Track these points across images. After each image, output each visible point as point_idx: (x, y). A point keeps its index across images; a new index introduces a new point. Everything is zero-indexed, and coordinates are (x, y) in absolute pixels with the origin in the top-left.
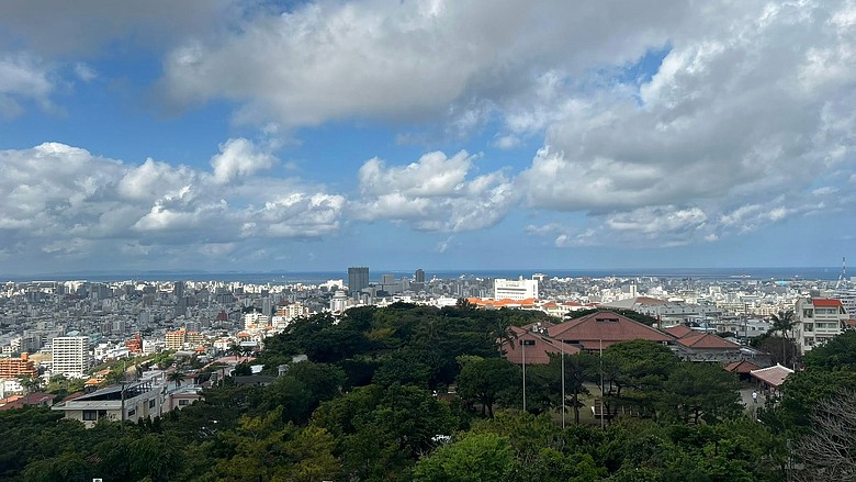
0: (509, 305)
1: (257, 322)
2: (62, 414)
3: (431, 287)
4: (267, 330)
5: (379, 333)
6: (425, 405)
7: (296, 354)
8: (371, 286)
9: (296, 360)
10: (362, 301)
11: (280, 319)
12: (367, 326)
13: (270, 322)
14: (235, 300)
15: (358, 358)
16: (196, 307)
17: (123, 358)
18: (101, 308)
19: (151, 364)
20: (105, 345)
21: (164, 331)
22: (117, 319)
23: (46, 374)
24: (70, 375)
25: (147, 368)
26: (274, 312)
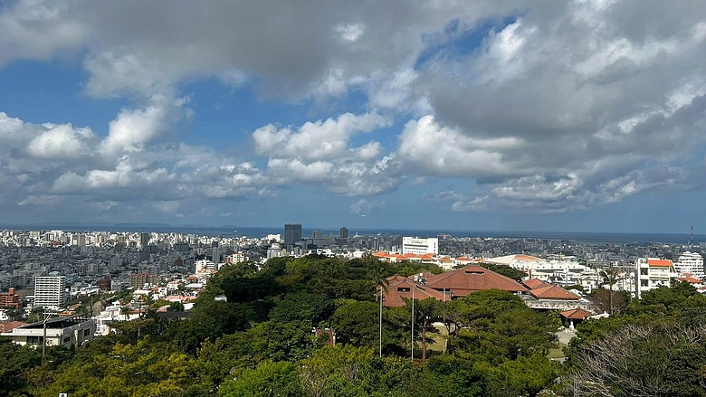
0: (411, 259)
1: (205, 268)
3: (353, 242)
5: (290, 279)
8: (303, 240)
10: (292, 252)
14: (190, 249)
16: (158, 255)
17: (93, 295)
18: (79, 253)
19: (114, 300)
20: (80, 284)
21: (129, 273)
22: (91, 262)
23: (29, 307)
24: (49, 308)
25: (110, 304)
26: (222, 260)
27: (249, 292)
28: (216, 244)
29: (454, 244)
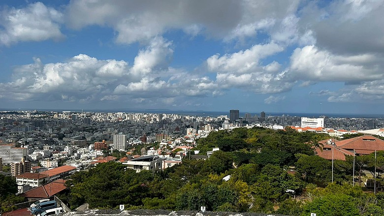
0: (309, 130)
1: (192, 132)
2: (126, 166)
3: (268, 120)
4: (196, 136)
5: (251, 140)
6: (283, 175)
7: (214, 147)
8: (240, 118)
9: (214, 150)
10: (236, 125)
11: (201, 131)
12: (244, 137)
13: (197, 132)
14: (182, 122)
15: (241, 151)
16: (167, 125)
17: (139, 144)
18: (130, 124)
19: (151, 147)
20: (132, 139)
21: (154, 134)
22: (137, 128)
23: (112, 149)
24: (120, 150)
25: (149, 149)
26: (198, 128)
27: (232, 146)
28: (195, 120)
29: (331, 122)
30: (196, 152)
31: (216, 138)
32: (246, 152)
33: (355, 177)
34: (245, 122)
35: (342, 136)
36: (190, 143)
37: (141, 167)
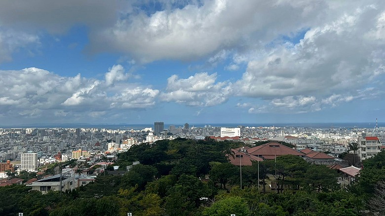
1: (113, 147)
2: (31, 188)
3: (192, 131)
4: (118, 150)
5: (171, 152)
6: (197, 184)
7: (135, 161)
8: (165, 130)
9: (135, 163)
10: (161, 137)
11: (124, 145)
12: (166, 149)
13: (120, 147)
14: (104, 137)
15: (162, 163)
16: (86, 140)
17: (53, 163)
18: (42, 140)
20: (44, 157)
21: (71, 151)
22: (50, 145)
23: (18, 170)
24: (29, 170)
25: (64, 167)
26: (121, 142)
28: (117, 134)
29: (247, 131)
30: (116, 168)
31: (138, 152)
32: (167, 163)
33: (261, 181)
34: (170, 134)
35: (255, 143)
36: (110, 159)
37: (49, 187)
